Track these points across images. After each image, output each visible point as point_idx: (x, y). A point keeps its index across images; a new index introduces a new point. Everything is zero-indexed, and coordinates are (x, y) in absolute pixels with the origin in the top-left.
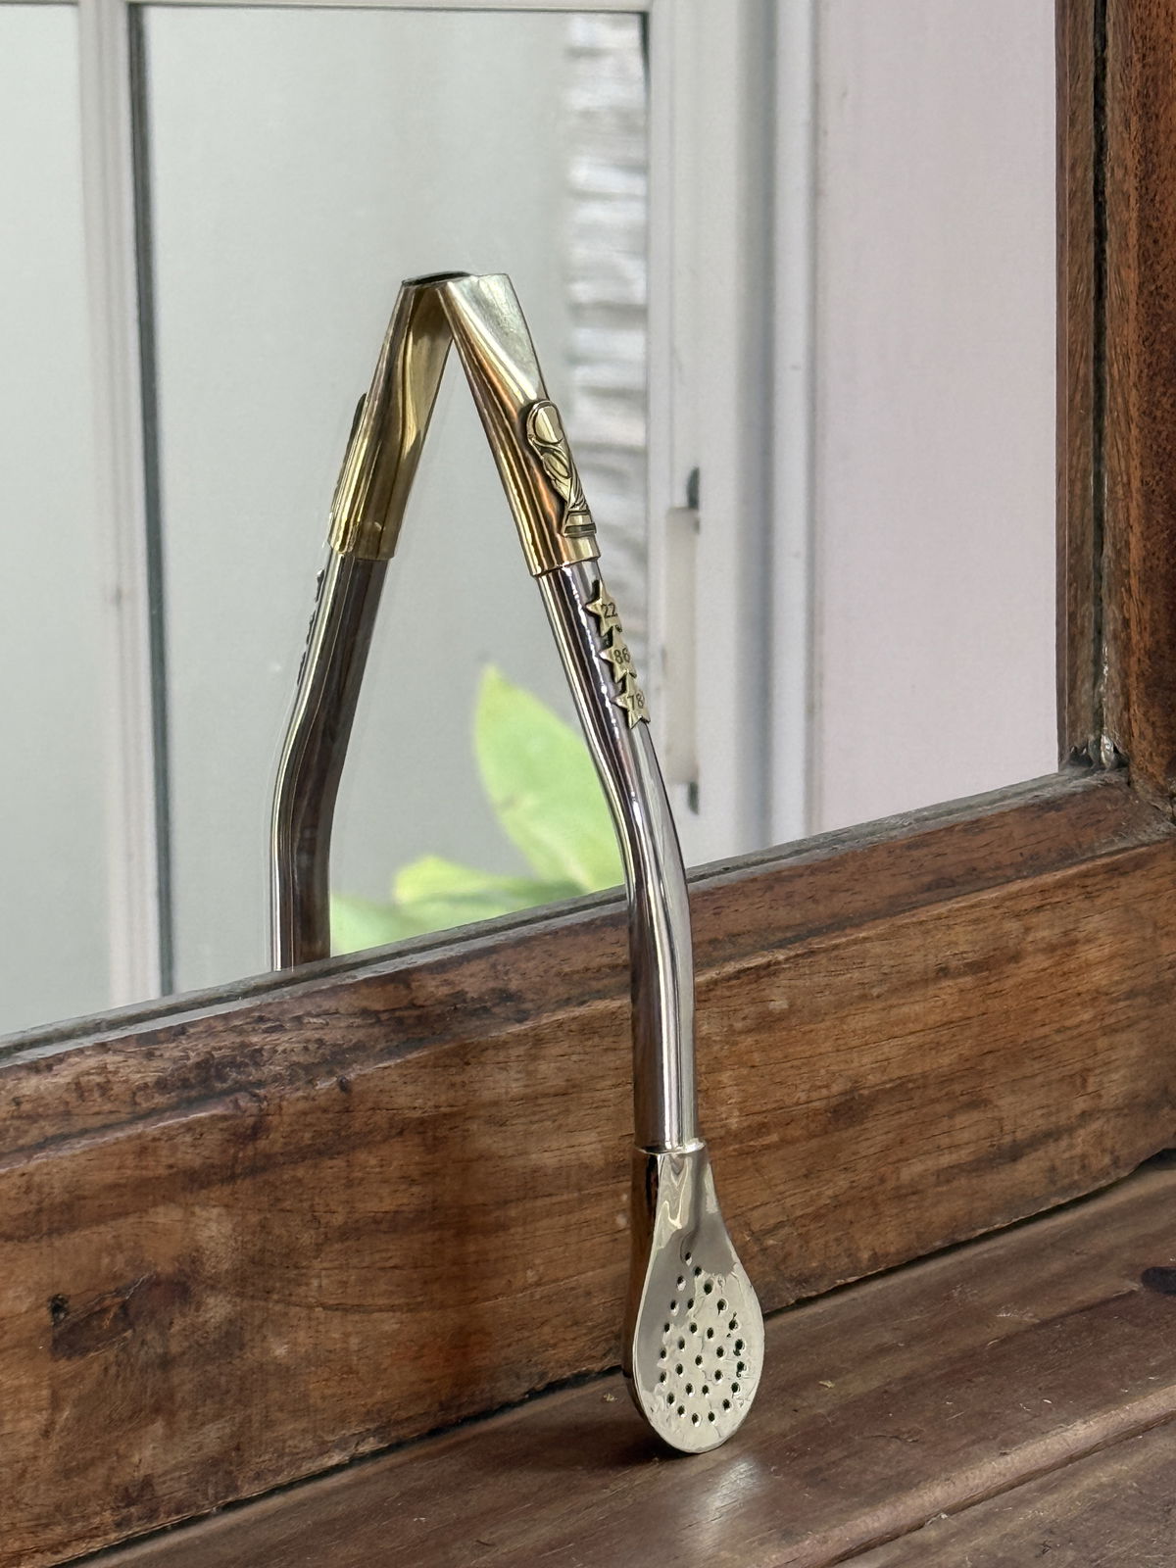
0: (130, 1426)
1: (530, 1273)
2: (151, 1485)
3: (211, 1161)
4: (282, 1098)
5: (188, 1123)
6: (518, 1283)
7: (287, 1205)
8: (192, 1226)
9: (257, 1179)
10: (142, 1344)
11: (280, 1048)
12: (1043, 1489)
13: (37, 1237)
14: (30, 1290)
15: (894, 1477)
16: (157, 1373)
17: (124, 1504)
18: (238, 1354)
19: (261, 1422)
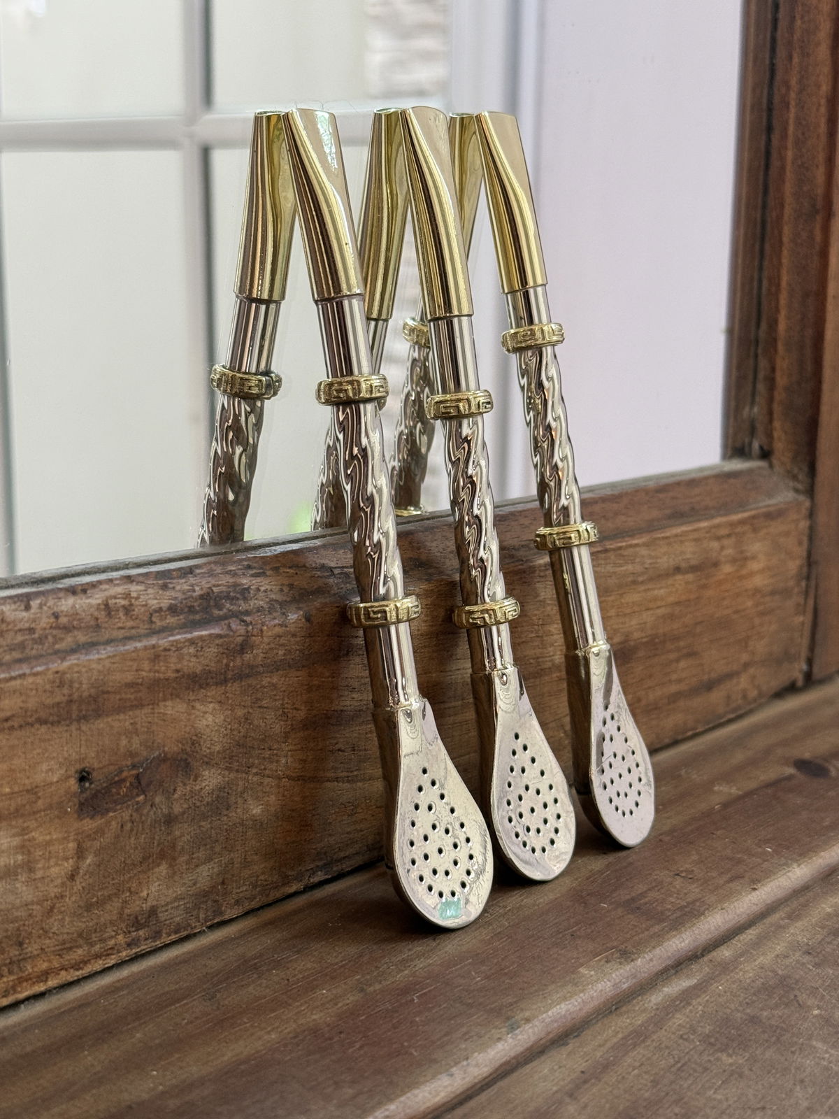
0: (140, 869)
2: (156, 915)
3: (209, 668)
4: (263, 624)
5: (192, 639)
7: (264, 703)
8: (193, 717)
9: (243, 684)
10: (152, 806)
11: (262, 589)
12: (789, 917)
13: (68, 722)
14: (61, 764)
15: (686, 907)
16: (163, 828)
17: (134, 929)
18: (225, 813)
19: (241, 863)
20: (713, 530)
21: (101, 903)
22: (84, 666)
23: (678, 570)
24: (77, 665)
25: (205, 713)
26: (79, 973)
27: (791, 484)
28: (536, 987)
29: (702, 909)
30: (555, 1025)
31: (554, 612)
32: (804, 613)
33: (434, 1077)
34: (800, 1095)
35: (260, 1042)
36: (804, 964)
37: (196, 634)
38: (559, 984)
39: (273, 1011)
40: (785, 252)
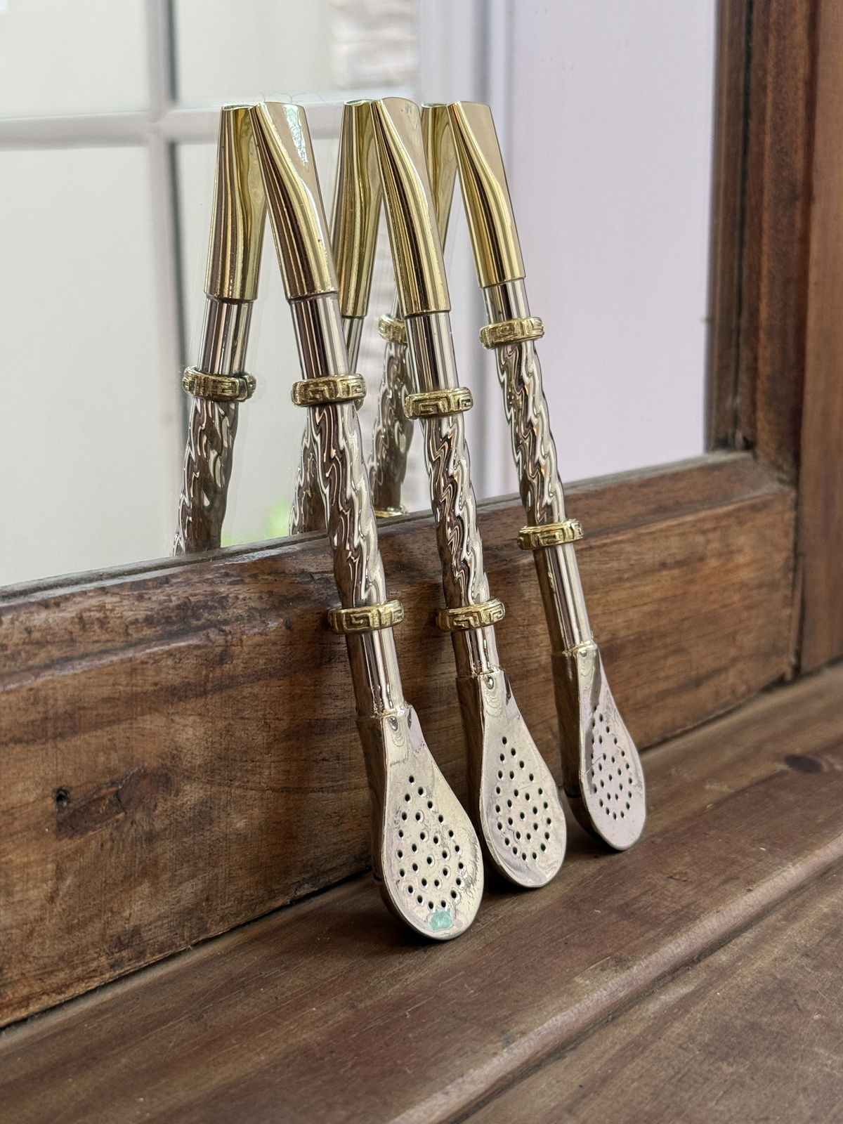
0: (122, 889)
2: (140, 933)
3: (188, 680)
4: (243, 633)
5: (170, 650)
7: (246, 714)
8: (172, 730)
9: (224, 694)
10: (132, 823)
11: (241, 597)
12: (786, 918)
13: (43, 740)
14: (37, 785)
15: (681, 911)
16: (144, 846)
17: (117, 950)
18: (208, 828)
19: (225, 878)
20: (698, 524)
21: (82, 925)
22: (59, 682)
23: (663, 565)
24: (52, 681)
25: (185, 726)
26: (62, 997)
27: (776, 474)
28: (531, 999)
29: (697, 912)
30: (552, 1037)
31: (539, 612)
32: (792, 605)
33: (429, 1095)
34: (803, 1104)
35: (250, 1064)
36: (802, 967)
37: (174, 645)
38: (554, 995)
39: (262, 1030)
40: (765, 240)
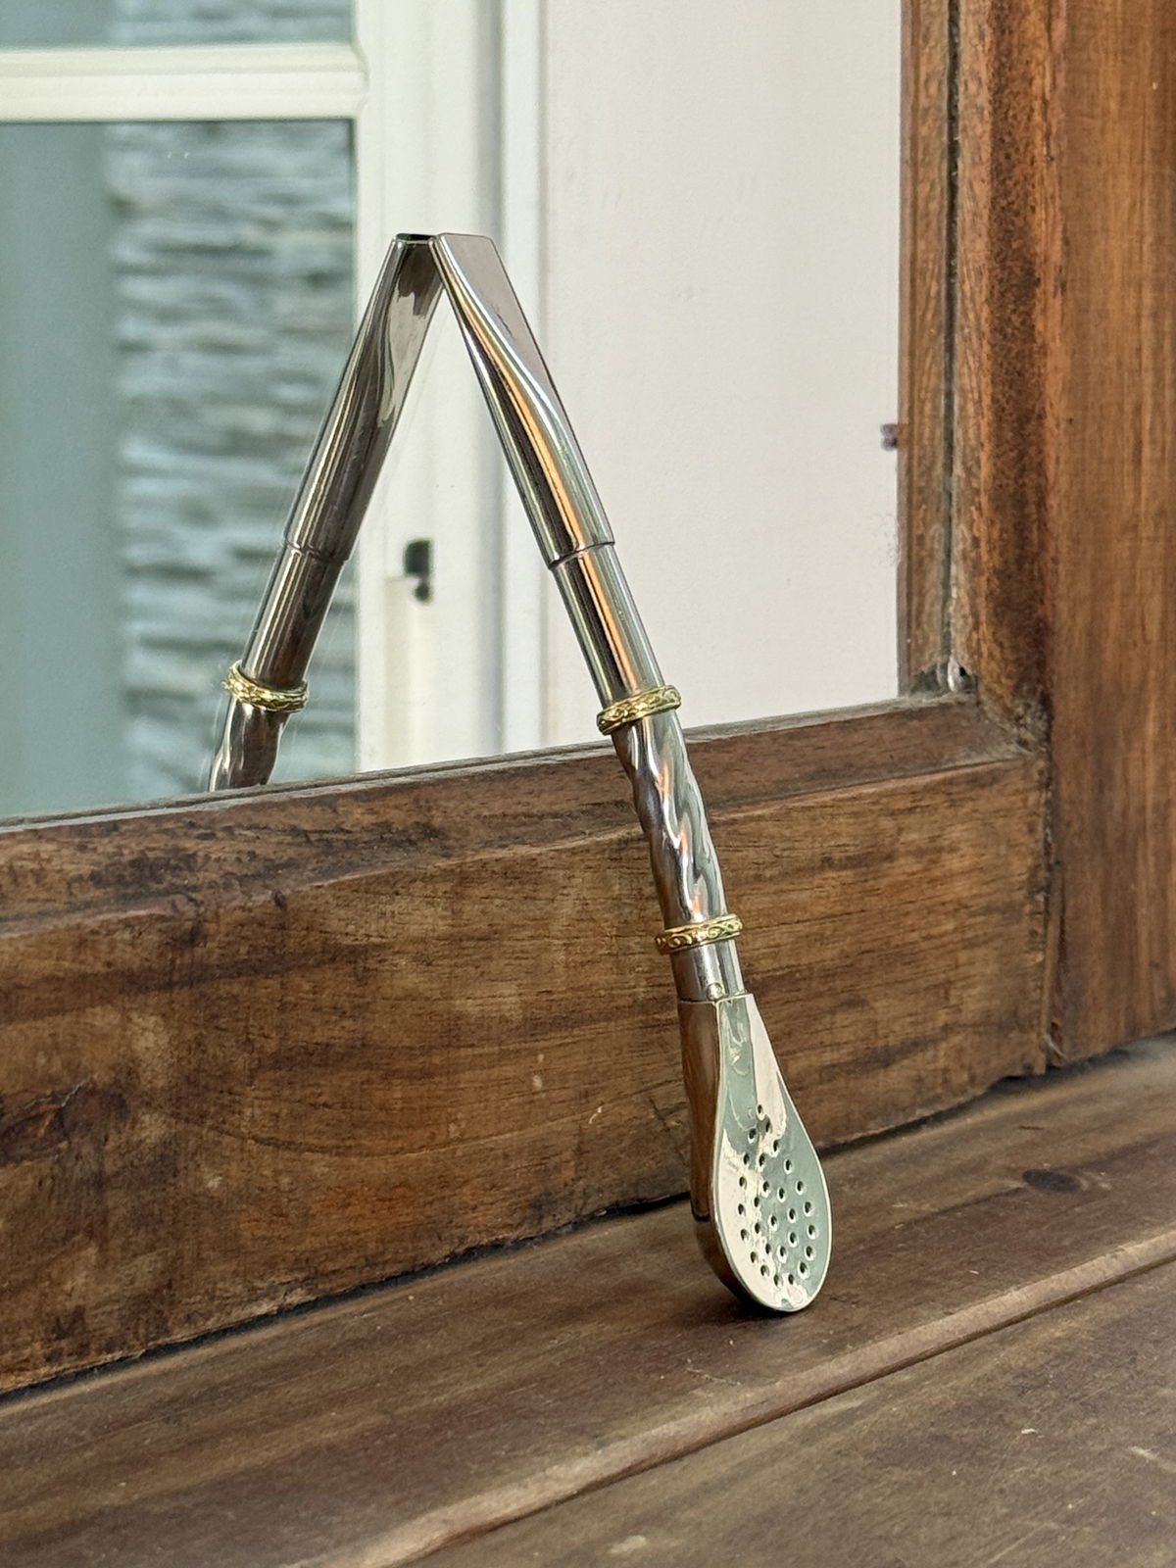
0: (62, 1249)
1: (452, 1128)
2: (83, 1320)
3: (149, 963)
4: (219, 905)
5: (126, 919)
6: (441, 1138)
7: (222, 1022)
8: (129, 1033)
9: (194, 990)
10: (77, 1158)
11: (213, 856)
12: (1000, 1342)
16: (92, 1192)
17: (54, 1336)
18: (172, 1181)
19: (192, 1259)
20: (884, 800)
21: (14, 1292)
23: (827, 862)
25: (145, 1029)
27: (1014, 732)
28: (631, 1409)
29: (871, 1334)
32: (1043, 948)
35: (258, 1458)
37: (132, 913)
38: (664, 1405)
39: (267, 1431)
